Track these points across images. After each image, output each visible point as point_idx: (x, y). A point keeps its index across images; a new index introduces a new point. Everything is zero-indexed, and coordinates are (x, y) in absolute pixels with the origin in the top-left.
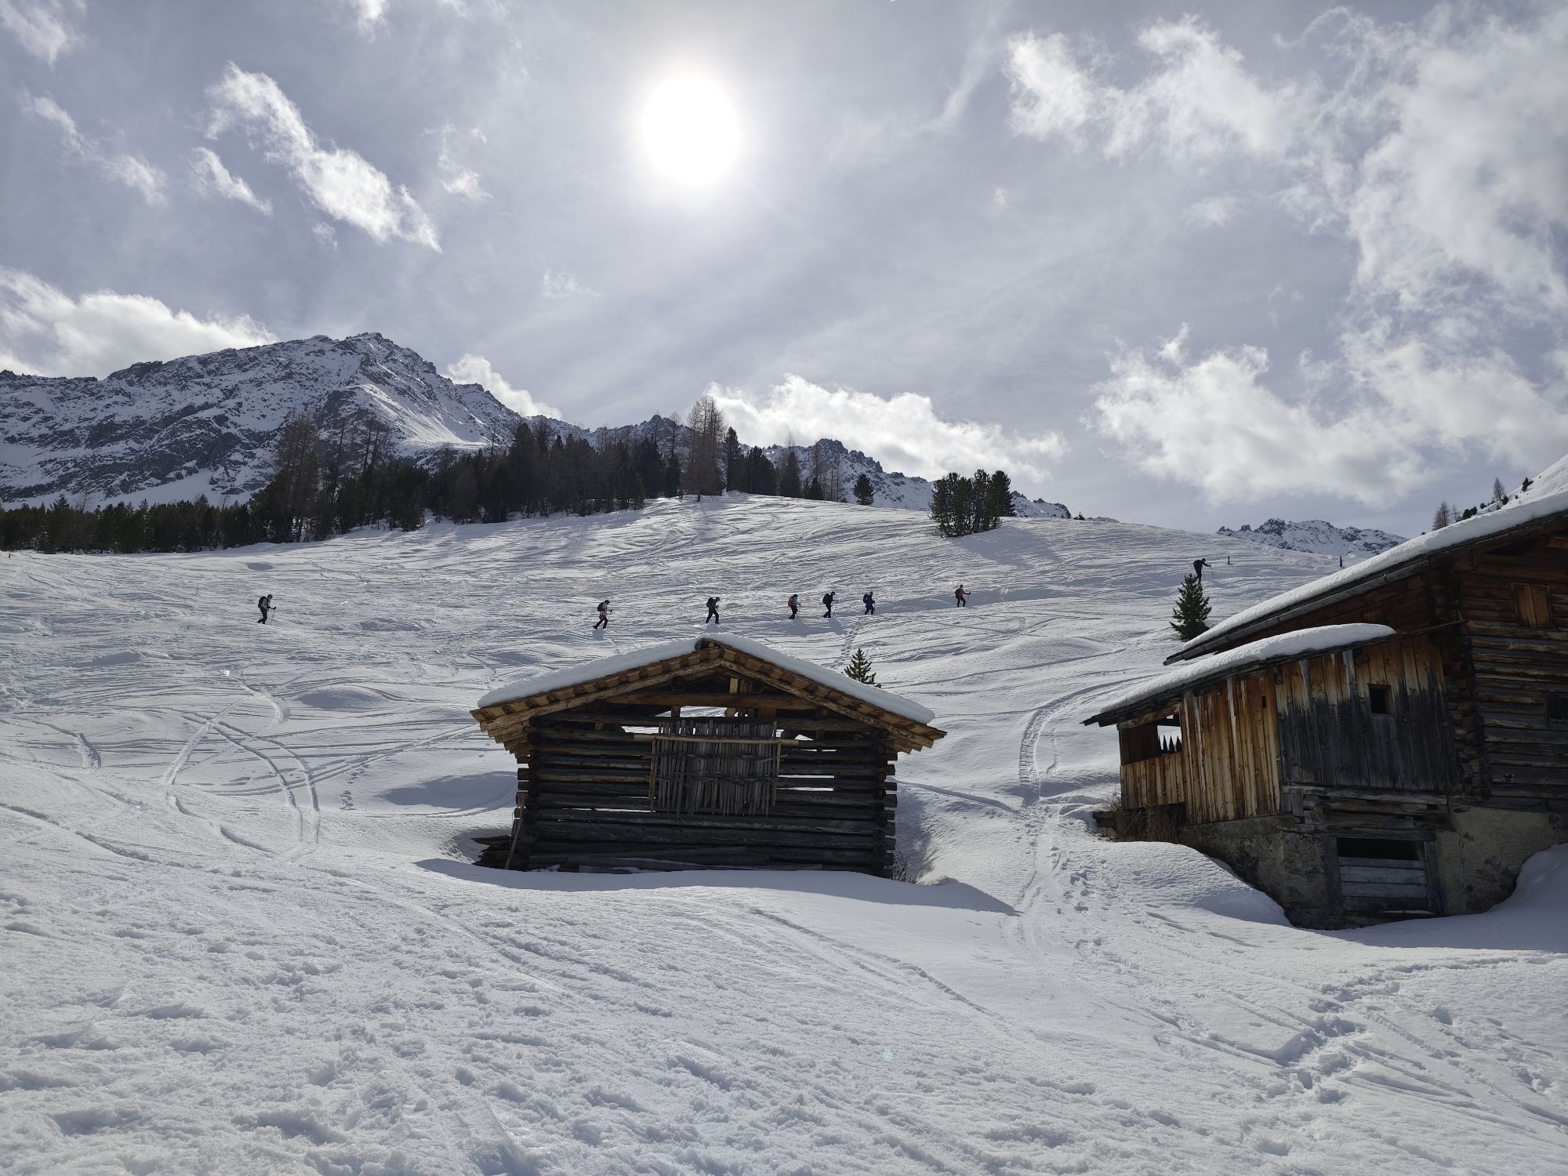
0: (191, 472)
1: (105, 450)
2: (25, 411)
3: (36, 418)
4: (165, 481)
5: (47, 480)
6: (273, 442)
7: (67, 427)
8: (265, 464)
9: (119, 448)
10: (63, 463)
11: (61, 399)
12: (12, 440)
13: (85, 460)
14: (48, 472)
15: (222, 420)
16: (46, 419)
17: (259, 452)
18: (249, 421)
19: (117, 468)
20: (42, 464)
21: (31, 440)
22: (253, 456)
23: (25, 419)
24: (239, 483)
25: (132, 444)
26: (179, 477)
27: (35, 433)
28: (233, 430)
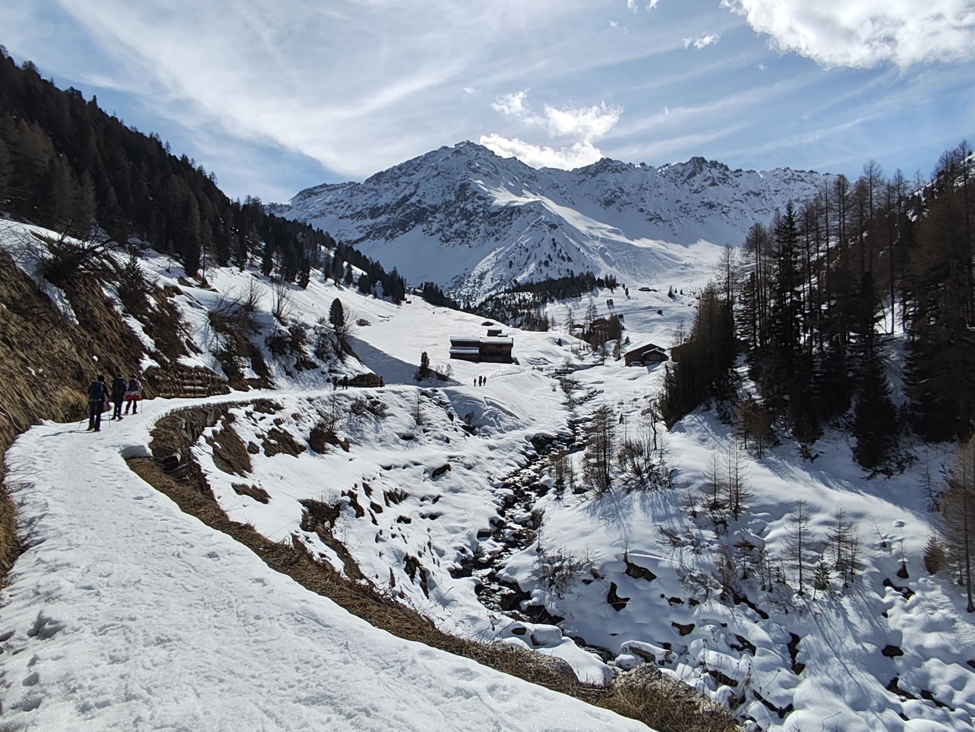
0: (413, 226)
1: (379, 220)
2: (341, 204)
3: (346, 206)
4: (406, 232)
5: (362, 235)
6: (442, 210)
7: (359, 209)
8: (441, 221)
9: (383, 218)
10: (365, 227)
11: (351, 196)
12: (340, 218)
13: (373, 225)
14: (361, 232)
15: (419, 202)
16: (349, 207)
17: (437, 215)
18: (429, 201)
19: (386, 228)
20: (357, 228)
21: (347, 217)
22: (435, 218)
23: (342, 208)
24: (433, 231)
25: (387, 216)
26: (410, 229)
27: (348, 213)
28: (425, 206)
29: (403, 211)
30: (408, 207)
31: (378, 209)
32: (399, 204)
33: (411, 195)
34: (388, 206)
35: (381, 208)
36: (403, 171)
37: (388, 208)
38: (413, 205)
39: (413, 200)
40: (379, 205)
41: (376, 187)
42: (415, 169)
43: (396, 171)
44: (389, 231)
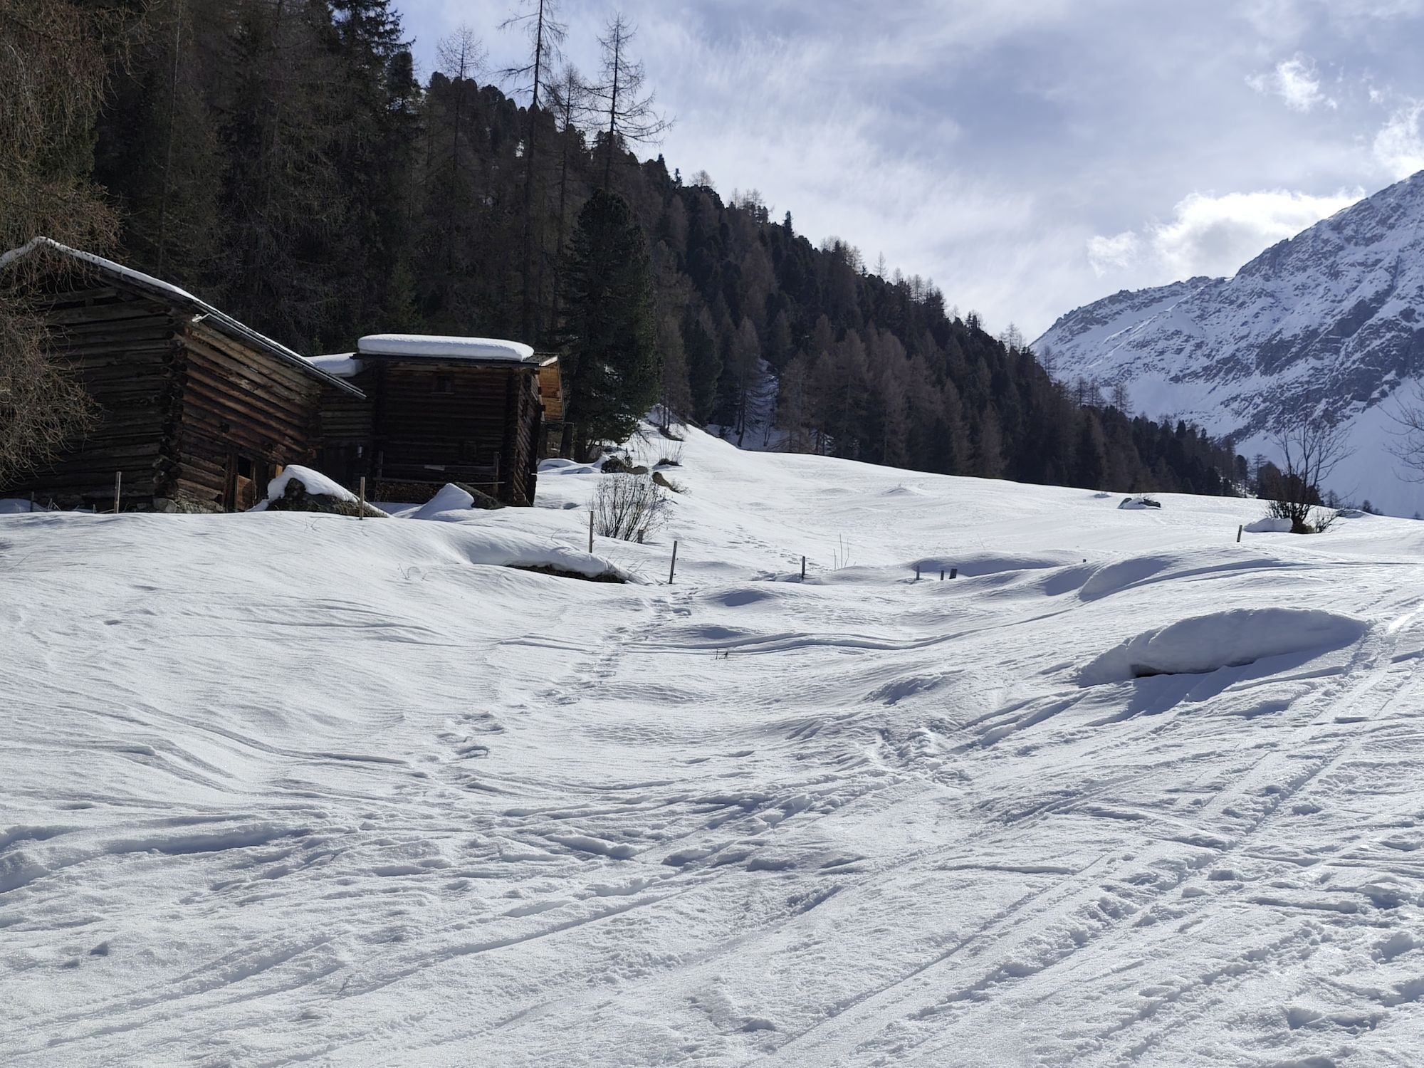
29: (1361, 344)
30: (1376, 331)
31: (1285, 345)
32: (1346, 327)
33: (1381, 298)
34: (1311, 334)
35: (1290, 344)
36: (1348, 231)
37: (1310, 342)
38: (1389, 325)
39: (1390, 310)
40: (1287, 335)
41: (1270, 286)
42: (1382, 222)
43: (1327, 234)
44: (1322, 406)
